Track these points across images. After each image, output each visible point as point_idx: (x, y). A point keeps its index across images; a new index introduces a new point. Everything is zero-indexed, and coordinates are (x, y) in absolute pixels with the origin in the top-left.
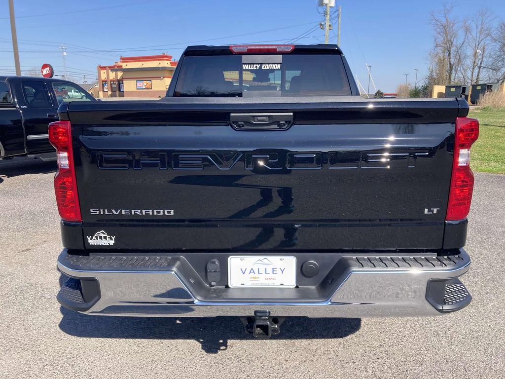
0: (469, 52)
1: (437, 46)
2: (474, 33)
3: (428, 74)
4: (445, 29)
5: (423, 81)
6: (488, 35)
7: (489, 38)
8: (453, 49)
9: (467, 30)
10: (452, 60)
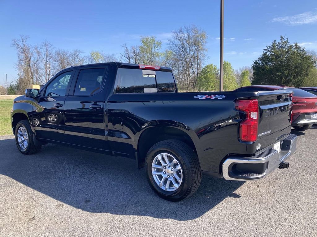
0: (42, 66)
1: (20, 60)
2: (43, 55)
3: (19, 77)
4: (25, 51)
5: (15, 82)
6: (51, 57)
7: (52, 59)
8: (31, 64)
9: (39, 53)
10: (32, 70)
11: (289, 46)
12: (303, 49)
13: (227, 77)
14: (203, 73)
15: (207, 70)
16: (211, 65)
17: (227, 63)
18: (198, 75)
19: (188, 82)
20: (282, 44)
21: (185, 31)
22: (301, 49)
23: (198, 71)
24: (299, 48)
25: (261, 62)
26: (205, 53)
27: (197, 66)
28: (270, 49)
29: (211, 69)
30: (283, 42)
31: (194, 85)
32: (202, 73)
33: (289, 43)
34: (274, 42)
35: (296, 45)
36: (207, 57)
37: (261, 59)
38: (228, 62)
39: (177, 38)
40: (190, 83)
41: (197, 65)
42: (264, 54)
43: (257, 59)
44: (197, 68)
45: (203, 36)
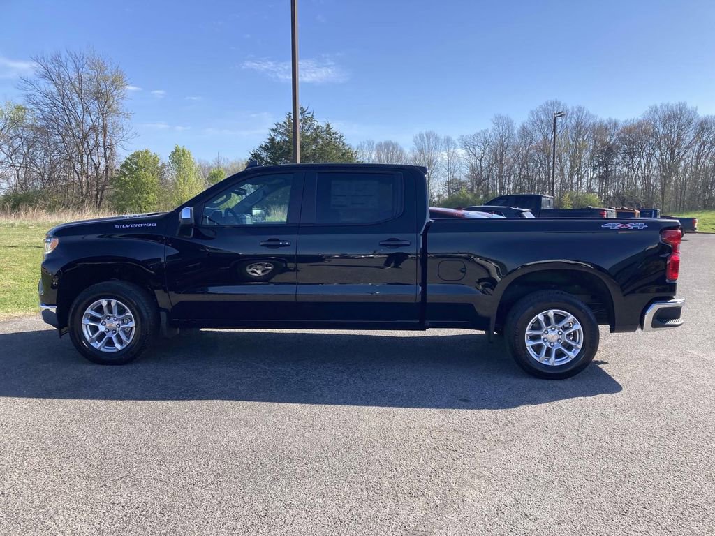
11: (315, 127)
12: (341, 137)
13: (184, 183)
14: (128, 169)
15: (136, 163)
16: (147, 152)
17: (183, 151)
18: (107, 172)
19: (82, 188)
20: (304, 123)
21: (69, 63)
22: (337, 136)
23: (107, 162)
24: (334, 134)
25: (265, 154)
26: (123, 122)
27: (103, 152)
28: (282, 130)
29: (146, 160)
30: (305, 119)
31: (99, 196)
32: (124, 170)
33: (316, 122)
34: (288, 116)
35: (328, 126)
36: (130, 133)
37: (265, 148)
38: (185, 148)
39: (48, 75)
40: (87, 192)
41: (105, 149)
42: (272, 140)
43: (257, 147)
44: (105, 156)
45: (117, 82)
